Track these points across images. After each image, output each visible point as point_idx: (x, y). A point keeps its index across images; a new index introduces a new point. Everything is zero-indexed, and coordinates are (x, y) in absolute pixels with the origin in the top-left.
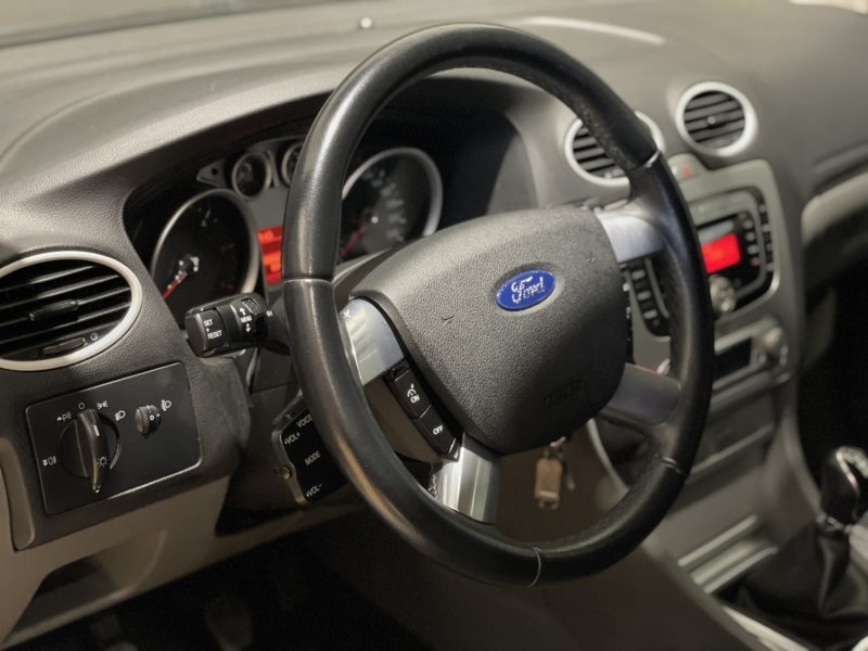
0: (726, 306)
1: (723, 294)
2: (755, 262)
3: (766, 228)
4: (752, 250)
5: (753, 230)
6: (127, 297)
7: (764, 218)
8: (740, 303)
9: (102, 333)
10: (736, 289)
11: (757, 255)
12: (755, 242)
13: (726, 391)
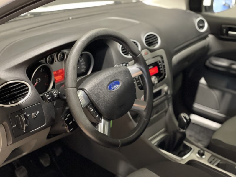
0: (156, 82)
1: (155, 80)
2: (162, 72)
3: (164, 64)
4: (161, 69)
5: (161, 65)
6: (28, 89)
7: (163, 62)
8: (159, 81)
9: (23, 98)
10: (158, 78)
11: (162, 70)
12: (161, 68)
13: (157, 101)
